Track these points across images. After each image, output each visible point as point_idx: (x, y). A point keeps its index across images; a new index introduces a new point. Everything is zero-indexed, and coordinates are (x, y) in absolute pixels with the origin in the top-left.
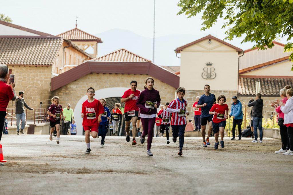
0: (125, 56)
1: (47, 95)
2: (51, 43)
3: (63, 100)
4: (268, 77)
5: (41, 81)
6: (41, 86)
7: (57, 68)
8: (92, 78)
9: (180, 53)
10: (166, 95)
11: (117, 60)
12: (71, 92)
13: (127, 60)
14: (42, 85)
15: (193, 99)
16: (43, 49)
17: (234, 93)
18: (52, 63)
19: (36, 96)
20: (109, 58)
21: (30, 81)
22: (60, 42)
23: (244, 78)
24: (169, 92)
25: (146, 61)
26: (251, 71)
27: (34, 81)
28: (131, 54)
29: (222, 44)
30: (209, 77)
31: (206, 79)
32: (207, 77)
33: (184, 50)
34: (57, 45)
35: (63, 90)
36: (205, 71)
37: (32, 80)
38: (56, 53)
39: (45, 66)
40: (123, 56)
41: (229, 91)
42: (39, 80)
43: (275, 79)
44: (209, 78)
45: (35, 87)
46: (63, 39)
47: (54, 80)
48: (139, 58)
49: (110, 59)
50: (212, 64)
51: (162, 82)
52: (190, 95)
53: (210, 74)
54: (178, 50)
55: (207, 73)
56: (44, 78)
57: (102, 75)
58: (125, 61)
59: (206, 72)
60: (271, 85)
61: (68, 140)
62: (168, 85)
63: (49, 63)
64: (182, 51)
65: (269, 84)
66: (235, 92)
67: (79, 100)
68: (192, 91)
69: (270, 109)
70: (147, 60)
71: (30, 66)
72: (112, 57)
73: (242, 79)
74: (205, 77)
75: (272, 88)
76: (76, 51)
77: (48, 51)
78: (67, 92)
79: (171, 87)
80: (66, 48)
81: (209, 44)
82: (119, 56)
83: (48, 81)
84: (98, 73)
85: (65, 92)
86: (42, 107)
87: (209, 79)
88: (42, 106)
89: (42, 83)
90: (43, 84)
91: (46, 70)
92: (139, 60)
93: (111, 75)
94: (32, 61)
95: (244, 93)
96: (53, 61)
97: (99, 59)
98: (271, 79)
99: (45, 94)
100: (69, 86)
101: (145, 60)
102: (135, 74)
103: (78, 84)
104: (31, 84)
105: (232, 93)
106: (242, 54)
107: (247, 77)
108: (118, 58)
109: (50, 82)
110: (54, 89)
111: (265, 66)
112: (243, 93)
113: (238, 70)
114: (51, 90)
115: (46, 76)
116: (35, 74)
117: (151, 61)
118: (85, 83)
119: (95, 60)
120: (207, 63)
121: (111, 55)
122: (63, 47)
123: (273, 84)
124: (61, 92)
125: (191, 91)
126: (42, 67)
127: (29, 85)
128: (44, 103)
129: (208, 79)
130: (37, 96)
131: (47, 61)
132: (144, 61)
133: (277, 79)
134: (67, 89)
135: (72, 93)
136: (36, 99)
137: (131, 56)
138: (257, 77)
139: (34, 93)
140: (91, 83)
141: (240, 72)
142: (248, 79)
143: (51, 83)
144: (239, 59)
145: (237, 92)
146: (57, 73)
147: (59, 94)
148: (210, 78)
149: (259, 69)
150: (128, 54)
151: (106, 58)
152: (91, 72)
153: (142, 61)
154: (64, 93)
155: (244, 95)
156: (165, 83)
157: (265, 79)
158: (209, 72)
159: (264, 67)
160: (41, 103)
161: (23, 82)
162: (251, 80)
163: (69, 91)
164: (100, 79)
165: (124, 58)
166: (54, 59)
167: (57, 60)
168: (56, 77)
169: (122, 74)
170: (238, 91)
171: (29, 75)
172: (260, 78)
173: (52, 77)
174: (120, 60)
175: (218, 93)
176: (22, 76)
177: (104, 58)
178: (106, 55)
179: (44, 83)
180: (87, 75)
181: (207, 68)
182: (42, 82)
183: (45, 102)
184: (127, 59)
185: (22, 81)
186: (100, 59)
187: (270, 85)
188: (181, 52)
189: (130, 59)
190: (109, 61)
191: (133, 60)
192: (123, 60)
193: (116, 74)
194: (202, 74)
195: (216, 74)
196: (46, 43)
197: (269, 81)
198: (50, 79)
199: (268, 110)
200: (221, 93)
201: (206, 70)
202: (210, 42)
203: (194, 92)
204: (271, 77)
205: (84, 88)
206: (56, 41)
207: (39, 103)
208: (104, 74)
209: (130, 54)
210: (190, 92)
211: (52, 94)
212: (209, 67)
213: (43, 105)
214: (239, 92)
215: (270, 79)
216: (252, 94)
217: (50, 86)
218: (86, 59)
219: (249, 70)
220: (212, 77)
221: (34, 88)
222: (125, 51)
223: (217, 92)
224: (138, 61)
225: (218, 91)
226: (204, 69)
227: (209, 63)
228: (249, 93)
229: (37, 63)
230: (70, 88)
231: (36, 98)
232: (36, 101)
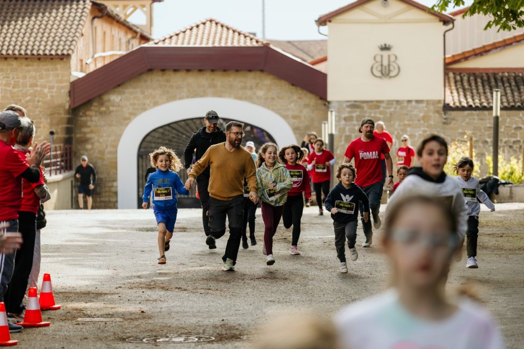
0: (216, 33)
1: (63, 116)
2: (67, 11)
3: (96, 126)
4: (503, 70)
5: (51, 88)
6: (49, 98)
7: (81, 61)
8: (152, 81)
9: (325, 25)
10: (301, 111)
11: (201, 44)
12: (111, 108)
13: (220, 42)
14: (52, 96)
15: (355, 119)
16: (51, 22)
17: (437, 104)
18: (70, 52)
19: (41, 119)
20: (184, 39)
21: (28, 88)
22: (84, 8)
23: (454, 74)
24: (306, 106)
25: (260, 44)
26: (469, 58)
27: (36, 89)
28: (228, 29)
29: (411, 7)
30: (385, 72)
31: (380, 77)
32: (382, 73)
33: (334, 20)
34: (79, 14)
35: (95, 106)
36: (377, 62)
37: (32, 86)
38: (78, 30)
39: (57, 57)
40: (212, 35)
41: (428, 102)
42: (45, 87)
43: (517, 74)
44: (385, 75)
45: (39, 101)
46: (91, 2)
47: (76, 86)
48: (245, 37)
49: (186, 41)
50: (392, 47)
51: (293, 85)
52: (348, 110)
53: (387, 68)
54: (322, 19)
55: (382, 65)
56: (57, 82)
57: (172, 73)
58: (217, 45)
59: (380, 63)
60: (510, 86)
61: (136, 227)
62: (305, 92)
63: (65, 52)
64: (330, 21)
65: (507, 84)
66: (439, 102)
67: (127, 125)
68: (352, 103)
69: (510, 134)
70: (262, 42)
71: (26, 58)
72: (190, 36)
73: (451, 75)
74: (379, 74)
75: (513, 93)
76: (115, 22)
77: (62, 26)
78: (103, 109)
79: (310, 95)
80: (96, 20)
81: (385, 7)
82: (203, 33)
83: (63, 87)
84: (163, 70)
85: (99, 109)
86: (54, 142)
87: (385, 77)
88: (53, 138)
89: (52, 92)
90: (54, 94)
91: (59, 66)
92: (245, 43)
93: (190, 73)
94: (30, 47)
95: (458, 104)
96: (72, 47)
97: (164, 40)
98: (510, 74)
99: (59, 114)
100: (106, 97)
101: (257, 42)
102: (237, 71)
103: (124, 93)
104: (30, 95)
105: (433, 104)
106: (451, 26)
107: (460, 72)
108: (202, 38)
109: (67, 90)
110: (76, 105)
111: (496, 48)
112: (454, 104)
113: (443, 57)
114: (70, 106)
115: (60, 78)
116: (38, 74)
117: (269, 44)
118: (138, 90)
119: (156, 44)
120: (381, 46)
121: (188, 32)
122: (90, 18)
123: (513, 84)
124: (91, 110)
125: (350, 101)
126: (52, 59)
127: (27, 97)
128: (57, 133)
129: (383, 77)
130: (43, 120)
131: (61, 47)
132: (255, 44)
133: (522, 73)
134: (102, 104)
135: (113, 111)
136: (42, 125)
137: (228, 34)
138: (481, 71)
139: (37, 113)
140: (150, 91)
141: (447, 61)
142: (462, 75)
143: (70, 92)
144: (444, 36)
145: (442, 102)
146: (82, 71)
147: (88, 113)
148: (388, 75)
149: (484, 54)
150: (223, 30)
151: (178, 39)
152: (149, 67)
153: (251, 43)
154: (96, 112)
155: (457, 109)
156: (299, 88)
157: (498, 74)
158: (385, 63)
159: (494, 51)
160: (52, 133)
161: (15, 90)
162: (469, 78)
163: (108, 108)
164: (168, 81)
165: (215, 37)
166: (74, 43)
167: (81, 44)
168: (79, 79)
169: (213, 71)
170: (444, 101)
171: (25, 77)
172: (487, 72)
173: (72, 79)
174: (207, 43)
175: (405, 104)
176: (11, 79)
177: (174, 38)
178: (177, 32)
179: (56, 92)
180: (141, 74)
181: (382, 56)
182: (51, 90)
183: (59, 130)
184: (220, 39)
185: (11, 88)
186: (167, 41)
187: (507, 86)
188: (328, 23)
189: (227, 39)
190: (185, 45)
191: (232, 43)
192: (214, 42)
193: (200, 71)
194: (372, 68)
195: (399, 68)
196: (57, 9)
197: (505, 79)
198: (68, 84)
199: (505, 137)
200: (410, 105)
201: (378, 59)
202: (385, 4)
203: (357, 103)
204: (509, 70)
205: (136, 101)
206: (77, 5)
207: (48, 133)
208: (175, 71)
209: (225, 29)
210: (348, 104)
211: (72, 115)
212: (385, 54)
213: (55, 136)
214: (447, 102)
215: (506, 74)
216: (474, 106)
217: (68, 99)
218: (133, 38)
219: (466, 57)
220: (392, 74)
221: (36, 103)
222: (217, 24)
223: (403, 103)
224: (242, 44)
225: (403, 101)
226: (375, 58)
227: (385, 45)
228: (467, 103)
229: (41, 52)
230: (109, 101)
231: (41, 123)
232: (42, 129)
